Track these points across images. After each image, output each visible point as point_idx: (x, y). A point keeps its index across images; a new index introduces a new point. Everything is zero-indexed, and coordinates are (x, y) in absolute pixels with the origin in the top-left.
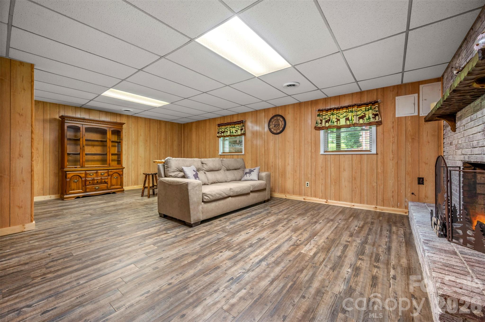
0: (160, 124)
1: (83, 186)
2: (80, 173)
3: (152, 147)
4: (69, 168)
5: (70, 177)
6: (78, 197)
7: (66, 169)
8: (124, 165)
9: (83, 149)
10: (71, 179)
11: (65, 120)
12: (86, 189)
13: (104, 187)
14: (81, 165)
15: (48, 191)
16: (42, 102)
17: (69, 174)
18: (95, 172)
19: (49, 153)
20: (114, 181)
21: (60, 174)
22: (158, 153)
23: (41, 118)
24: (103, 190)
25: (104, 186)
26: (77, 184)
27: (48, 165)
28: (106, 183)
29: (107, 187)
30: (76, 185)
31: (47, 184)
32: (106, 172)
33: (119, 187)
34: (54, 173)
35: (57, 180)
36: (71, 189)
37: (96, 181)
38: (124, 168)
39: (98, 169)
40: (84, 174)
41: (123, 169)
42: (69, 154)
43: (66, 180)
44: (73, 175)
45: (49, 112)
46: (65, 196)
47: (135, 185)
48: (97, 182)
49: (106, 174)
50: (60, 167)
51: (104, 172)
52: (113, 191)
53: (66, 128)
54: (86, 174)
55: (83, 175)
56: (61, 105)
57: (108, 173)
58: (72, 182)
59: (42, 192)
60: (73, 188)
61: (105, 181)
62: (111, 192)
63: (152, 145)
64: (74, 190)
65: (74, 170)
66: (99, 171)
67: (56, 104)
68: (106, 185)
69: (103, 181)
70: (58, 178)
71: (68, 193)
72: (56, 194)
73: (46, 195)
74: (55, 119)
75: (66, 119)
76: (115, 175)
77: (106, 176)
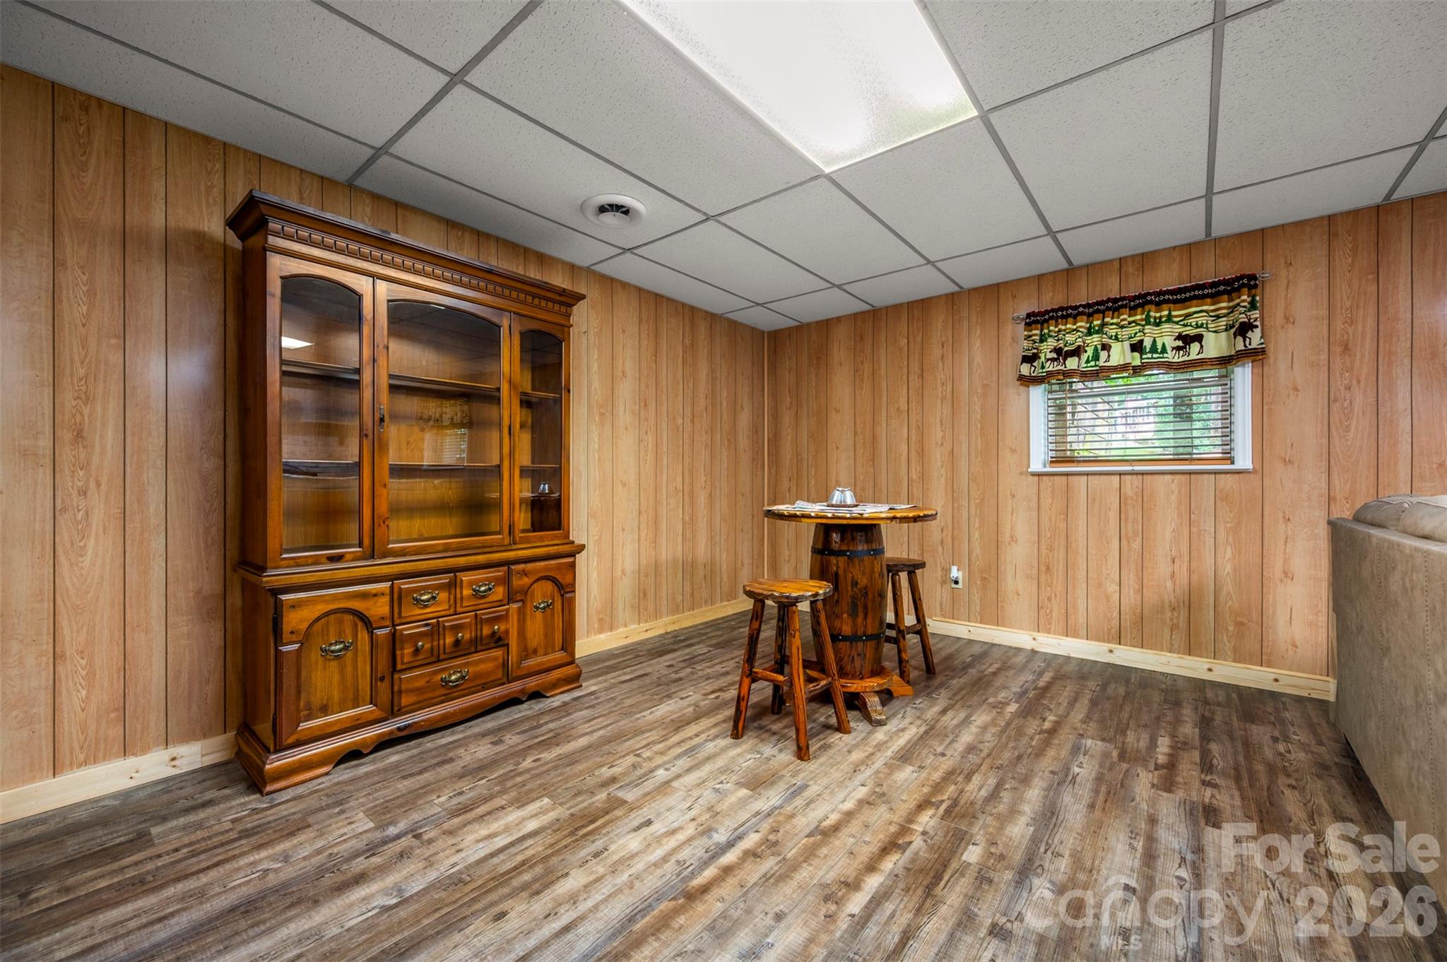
0: (693, 324)
1: (376, 678)
2: (364, 596)
3: (665, 433)
4: (297, 563)
5: (305, 626)
6: (353, 755)
7: (273, 577)
8: (578, 533)
9: (374, 441)
10: (305, 639)
11: (267, 232)
12: (395, 694)
13: (488, 666)
14: (366, 542)
15: (155, 720)
16: (112, 105)
17: (295, 606)
18: (444, 579)
19: (160, 463)
20: (535, 626)
21: (236, 599)
22: (686, 466)
23: (109, 217)
24: (484, 687)
25: (485, 662)
26: (342, 671)
27: (158, 543)
28: (499, 641)
29: (505, 664)
30: (336, 678)
31: (151, 672)
32: (498, 581)
33: (559, 656)
34: (198, 593)
35: (217, 640)
36: (309, 707)
37: (449, 640)
38: (582, 547)
39: (462, 561)
40: (386, 599)
41: (573, 555)
42: (290, 469)
43: (277, 652)
44: (321, 608)
45: (158, 186)
46: (275, 763)
47: (601, 631)
48: (457, 643)
49: (499, 593)
50: (233, 552)
51: (489, 580)
52: (532, 683)
53: (274, 287)
54: (397, 598)
55: (380, 608)
56: (238, 149)
57: (506, 581)
58: (314, 656)
59: (115, 732)
60: (317, 698)
61: (494, 633)
62: (523, 691)
63: (664, 426)
64: (325, 710)
65: (327, 576)
66: (466, 577)
67: (207, 140)
68: (498, 653)
69: (486, 631)
70: (220, 625)
71: (290, 740)
72: (205, 735)
73: (145, 750)
74: (199, 240)
75: (274, 225)
76: (542, 592)
77: (500, 603)
